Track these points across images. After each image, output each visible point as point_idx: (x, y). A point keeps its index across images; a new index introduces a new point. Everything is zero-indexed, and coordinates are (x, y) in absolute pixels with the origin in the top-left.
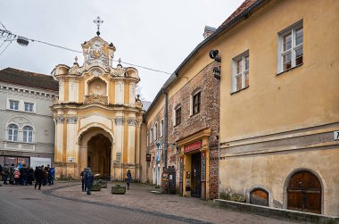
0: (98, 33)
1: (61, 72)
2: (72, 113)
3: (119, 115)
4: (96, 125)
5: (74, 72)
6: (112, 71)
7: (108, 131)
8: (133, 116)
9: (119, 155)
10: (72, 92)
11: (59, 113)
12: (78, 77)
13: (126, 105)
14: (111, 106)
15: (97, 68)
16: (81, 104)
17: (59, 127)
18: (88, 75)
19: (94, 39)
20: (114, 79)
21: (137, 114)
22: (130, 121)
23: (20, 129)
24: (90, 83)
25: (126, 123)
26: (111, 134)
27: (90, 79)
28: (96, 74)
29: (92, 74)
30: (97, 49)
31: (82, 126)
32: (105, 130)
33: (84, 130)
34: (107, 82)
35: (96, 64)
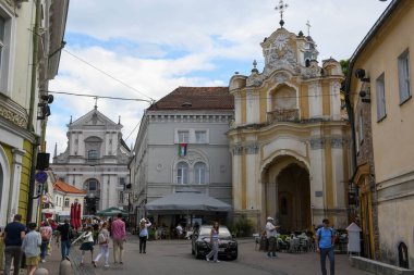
0: (282, 23)
1: (237, 86)
2: (251, 139)
4: (283, 153)
5: (252, 83)
6: (303, 71)
7: (301, 159)
8: (338, 132)
10: (251, 111)
11: (236, 140)
12: (257, 88)
13: (327, 117)
14: (306, 121)
15: (281, 73)
16: (263, 125)
17: (236, 159)
18: (270, 85)
19: (275, 34)
20: (306, 83)
21: (345, 129)
22: (333, 142)
23: (191, 167)
24: (274, 93)
25: (327, 145)
26: (306, 162)
27: (273, 88)
28: (280, 80)
29: (275, 82)
30: (281, 45)
31: (265, 156)
32: (297, 158)
33: (268, 161)
34: (296, 89)
35: (280, 67)
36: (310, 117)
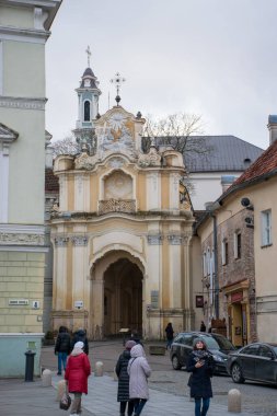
0: (118, 99)
1: (63, 166)
2: (80, 230)
3: (155, 228)
4: (117, 248)
5: (81, 165)
6: (142, 158)
7: (136, 255)
8: (176, 228)
9: (155, 296)
10: (79, 196)
11: (61, 230)
12: (89, 172)
14: (142, 214)
15: (117, 157)
16: (93, 215)
17: (60, 253)
18: (103, 168)
19: (112, 111)
20: (144, 171)
21: (183, 225)
22: (171, 238)
24: (107, 179)
25: (165, 241)
26: (142, 260)
27: (107, 173)
28: (116, 165)
29: (110, 166)
30: (117, 125)
31: (95, 250)
32: (132, 253)
33: (101, 255)
34: (133, 176)
35: (116, 150)
36: (147, 210)
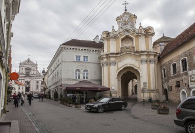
0: (126, 10)
1: (105, 36)
2: (112, 59)
3: (144, 57)
4: (128, 65)
5: (112, 35)
6: (136, 31)
7: (136, 68)
8: (152, 57)
9: (145, 84)
10: (112, 47)
11: (105, 60)
12: (115, 37)
13: (148, 51)
14: (138, 52)
15: (127, 30)
16: (118, 53)
17: (105, 69)
18: (121, 35)
19: (124, 14)
20: (138, 36)
21: (155, 56)
22: (150, 61)
23: (82, 72)
24: (122, 40)
25: (148, 63)
26: (139, 70)
27: (123, 37)
28: (126, 34)
29: (124, 34)
30: (126, 19)
31: (119, 67)
32: (135, 68)
33: (121, 69)
34: (133, 38)
35: (126, 28)
36: (140, 50)
